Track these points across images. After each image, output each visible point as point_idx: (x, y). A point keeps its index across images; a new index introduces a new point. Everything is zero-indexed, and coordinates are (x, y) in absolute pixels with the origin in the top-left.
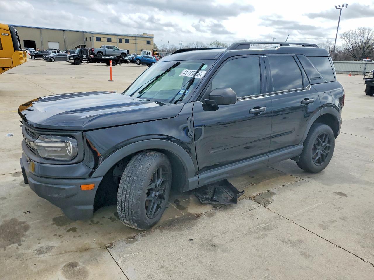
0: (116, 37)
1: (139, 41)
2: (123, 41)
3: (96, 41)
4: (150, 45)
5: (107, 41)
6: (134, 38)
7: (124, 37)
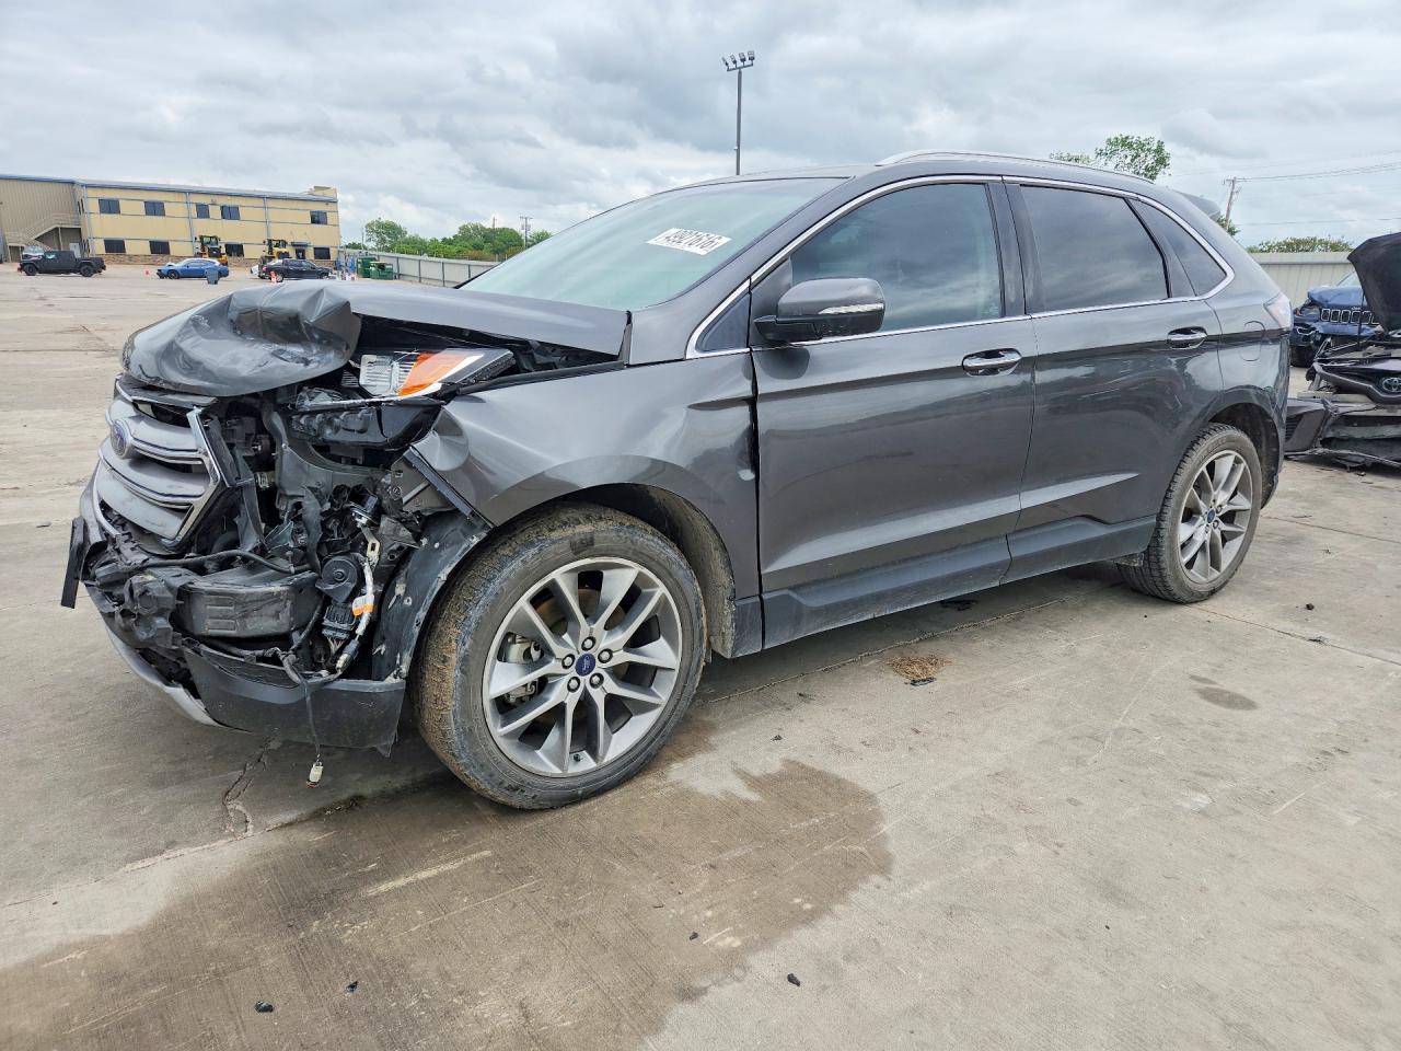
0: (182, 198)
1: (277, 212)
2: (215, 212)
3: (102, 211)
4: (324, 226)
5: (147, 213)
6: (260, 202)
7: (215, 198)
